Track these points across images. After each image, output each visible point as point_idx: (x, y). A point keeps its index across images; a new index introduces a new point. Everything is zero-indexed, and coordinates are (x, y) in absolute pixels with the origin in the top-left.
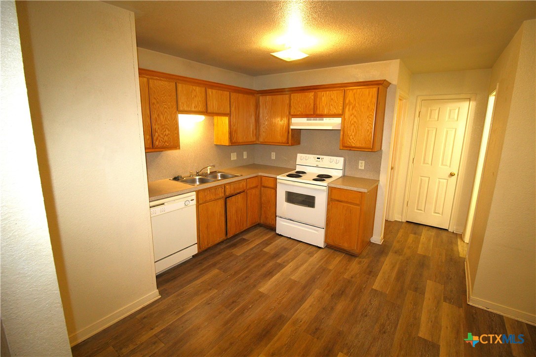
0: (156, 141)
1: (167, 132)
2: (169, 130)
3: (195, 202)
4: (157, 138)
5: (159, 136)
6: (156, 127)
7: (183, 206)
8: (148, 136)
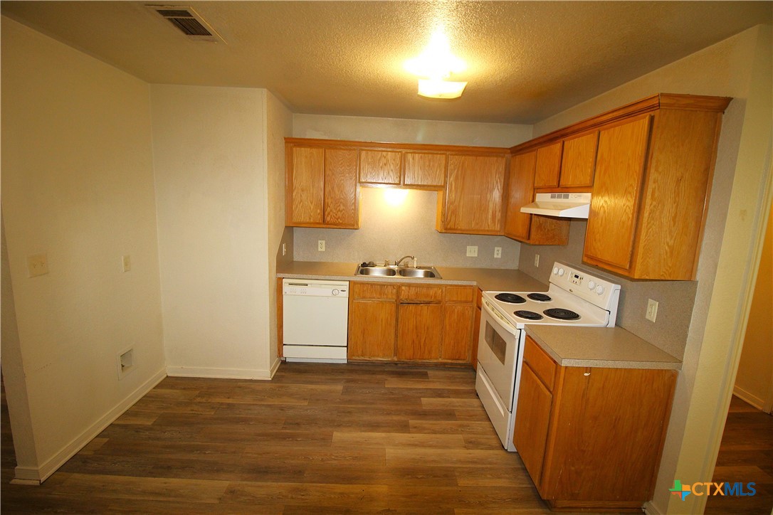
0: (327, 216)
1: (342, 207)
2: (344, 205)
3: (346, 294)
4: (329, 214)
5: (331, 210)
6: (329, 201)
7: (330, 294)
8: (319, 211)
